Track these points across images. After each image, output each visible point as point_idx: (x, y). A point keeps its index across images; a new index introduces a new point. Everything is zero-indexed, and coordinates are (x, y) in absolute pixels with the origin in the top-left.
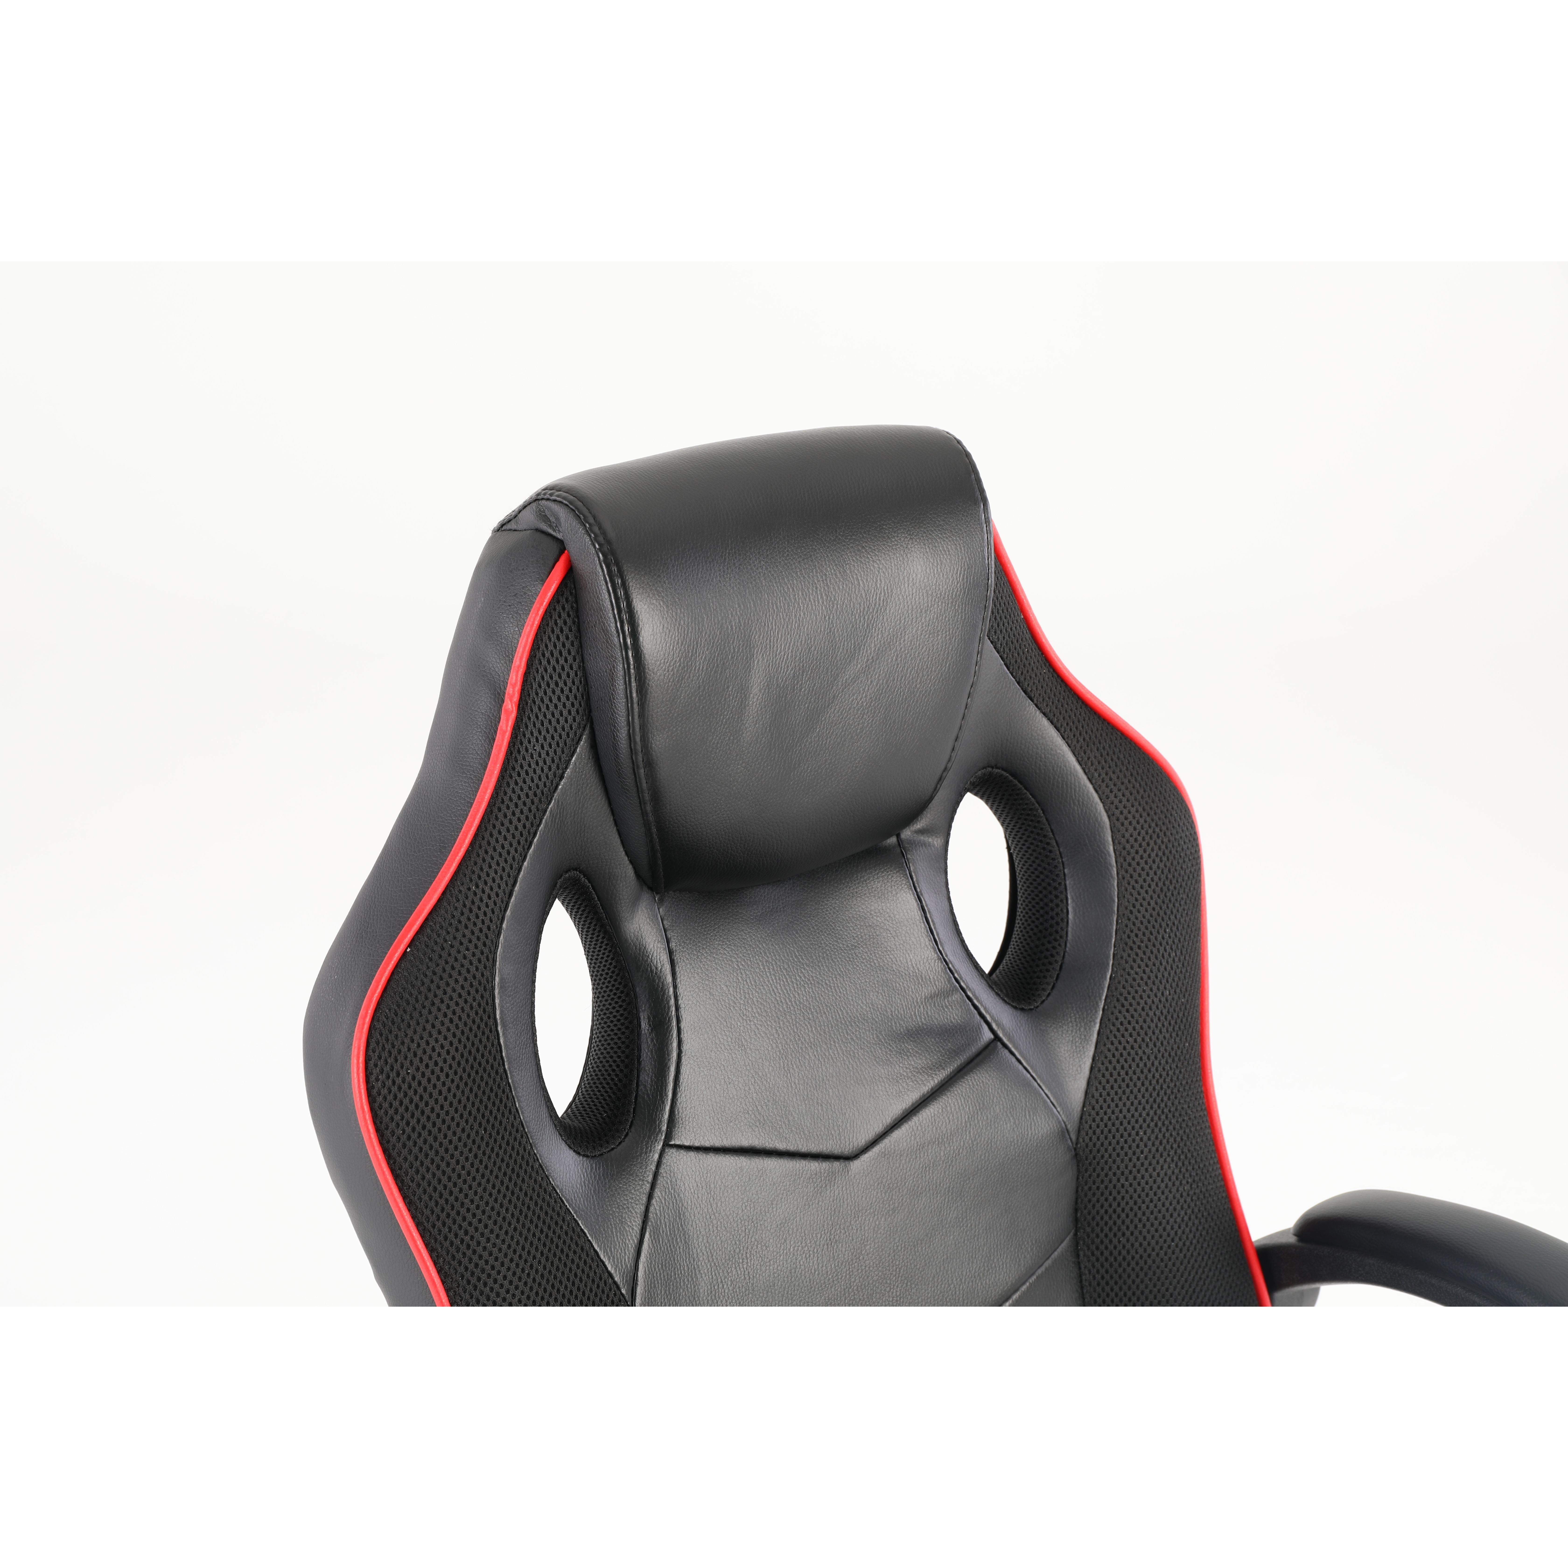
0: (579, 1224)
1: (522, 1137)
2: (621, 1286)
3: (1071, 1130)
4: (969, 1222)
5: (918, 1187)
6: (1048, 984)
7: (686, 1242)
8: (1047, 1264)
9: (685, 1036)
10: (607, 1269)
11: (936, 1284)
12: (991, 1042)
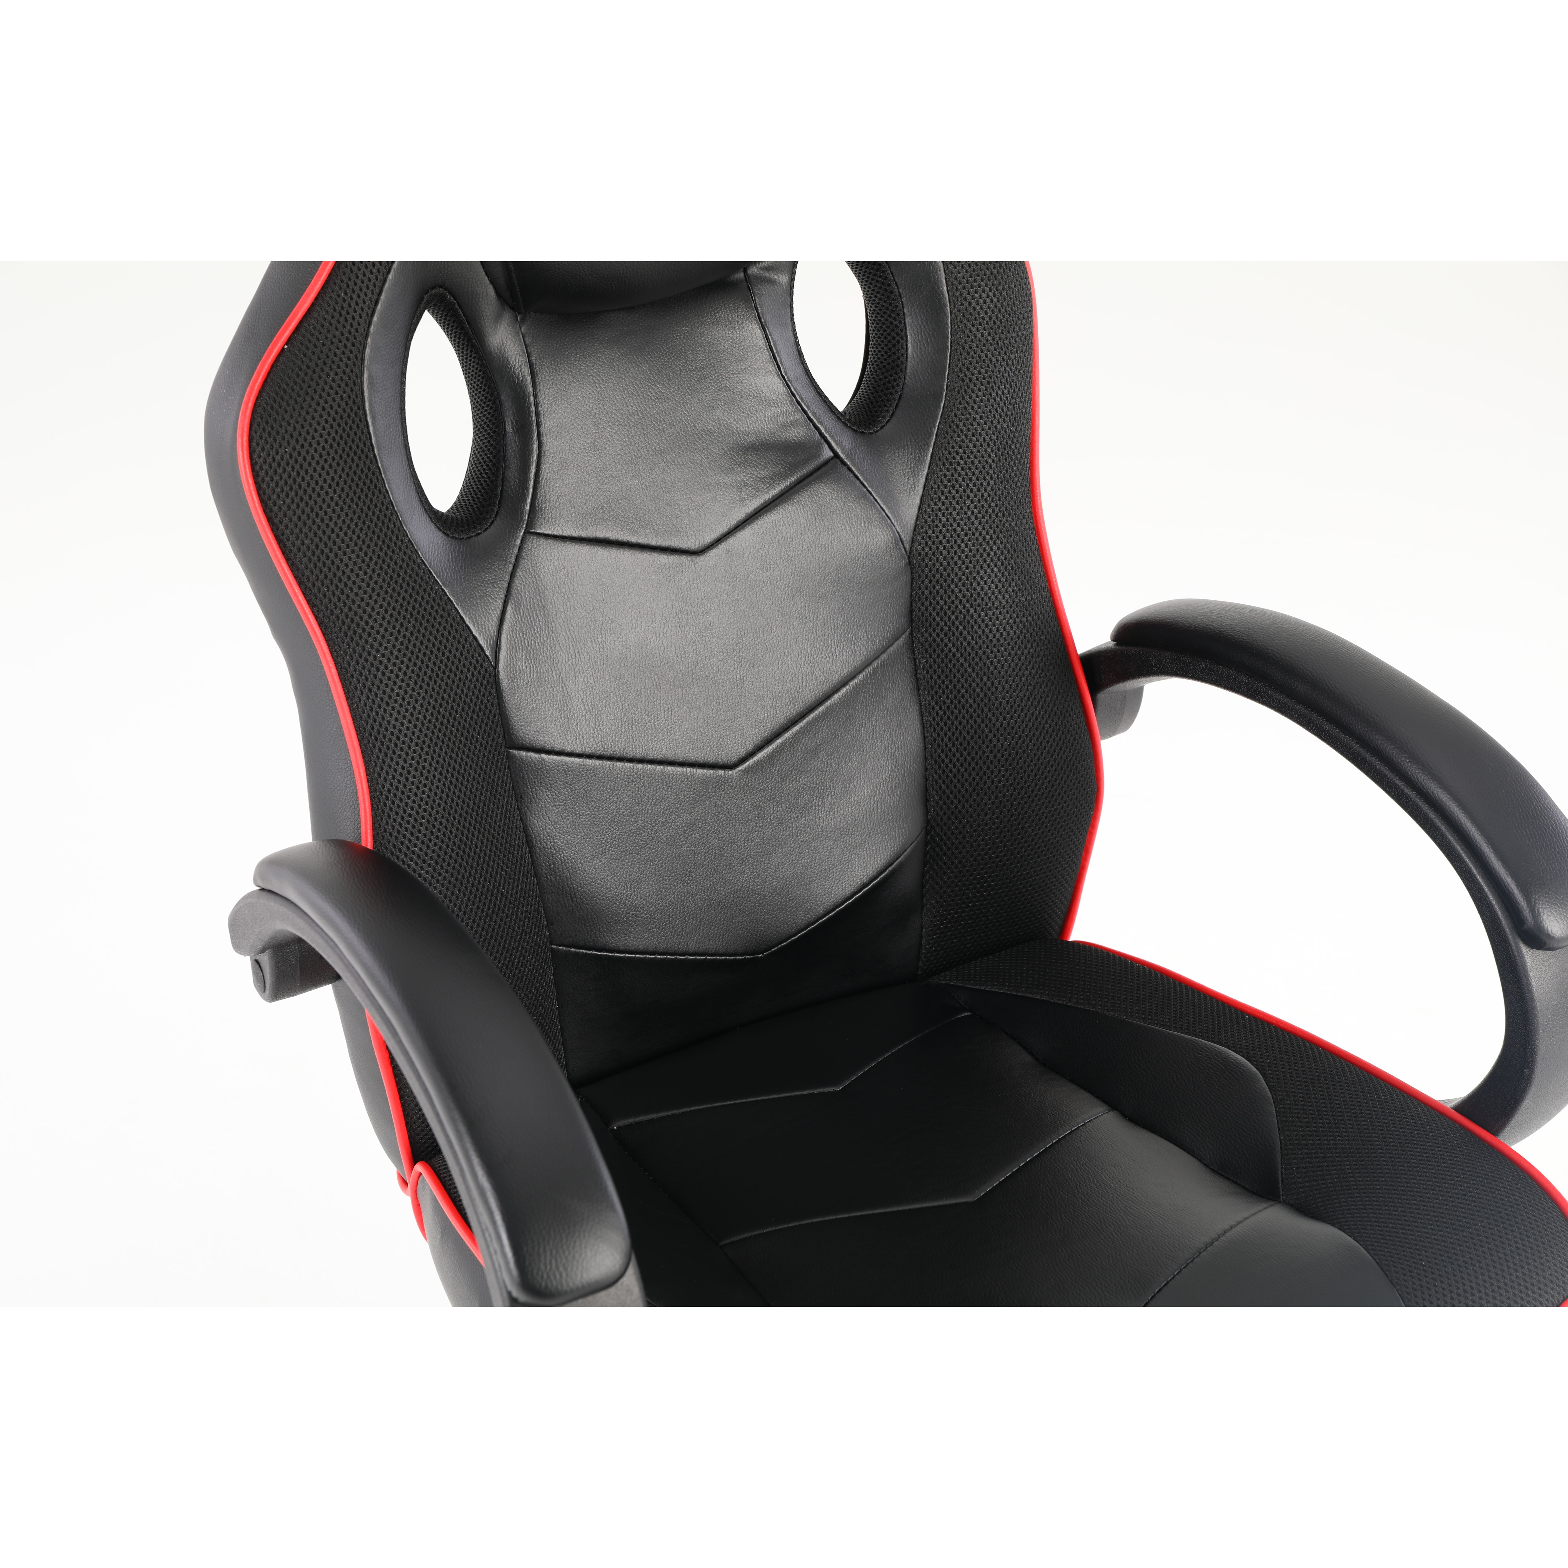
0: (445, 593)
1: (392, 514)
2: (485, 648)
3: (904, 539)
4: (807, 615)
5: (760, 582)
6: (888, 411)
7: (545, 616)
8: (884, 657)
9: (545, 439)
10: (471, 632)
11: (777, 667)
12: (832, 458)
